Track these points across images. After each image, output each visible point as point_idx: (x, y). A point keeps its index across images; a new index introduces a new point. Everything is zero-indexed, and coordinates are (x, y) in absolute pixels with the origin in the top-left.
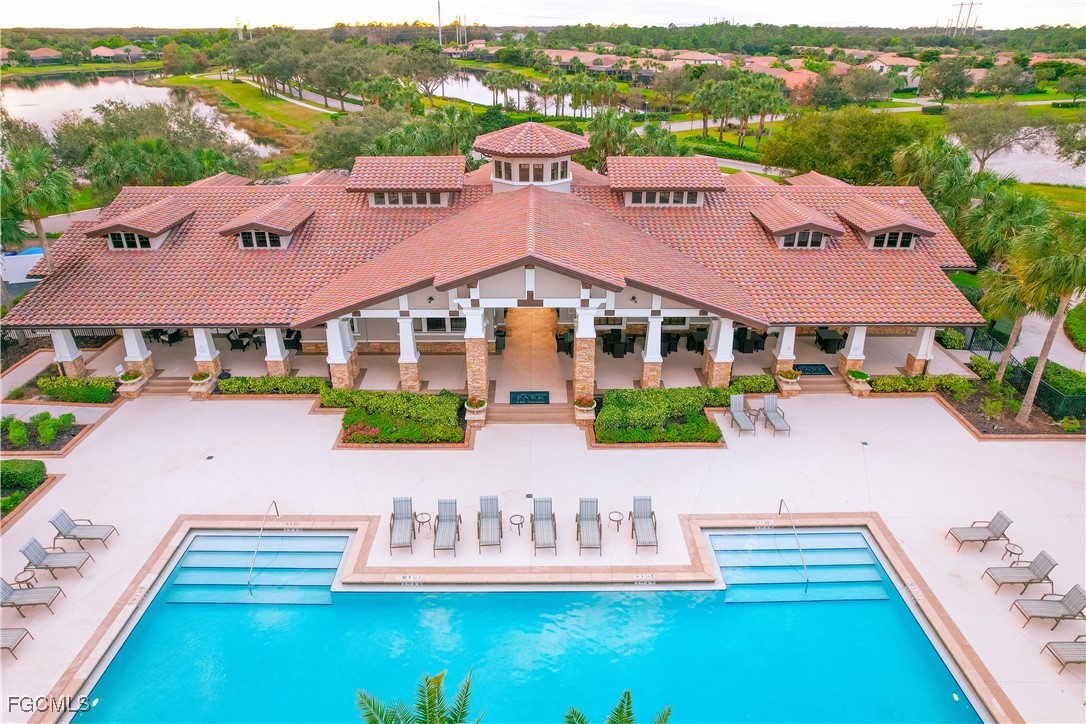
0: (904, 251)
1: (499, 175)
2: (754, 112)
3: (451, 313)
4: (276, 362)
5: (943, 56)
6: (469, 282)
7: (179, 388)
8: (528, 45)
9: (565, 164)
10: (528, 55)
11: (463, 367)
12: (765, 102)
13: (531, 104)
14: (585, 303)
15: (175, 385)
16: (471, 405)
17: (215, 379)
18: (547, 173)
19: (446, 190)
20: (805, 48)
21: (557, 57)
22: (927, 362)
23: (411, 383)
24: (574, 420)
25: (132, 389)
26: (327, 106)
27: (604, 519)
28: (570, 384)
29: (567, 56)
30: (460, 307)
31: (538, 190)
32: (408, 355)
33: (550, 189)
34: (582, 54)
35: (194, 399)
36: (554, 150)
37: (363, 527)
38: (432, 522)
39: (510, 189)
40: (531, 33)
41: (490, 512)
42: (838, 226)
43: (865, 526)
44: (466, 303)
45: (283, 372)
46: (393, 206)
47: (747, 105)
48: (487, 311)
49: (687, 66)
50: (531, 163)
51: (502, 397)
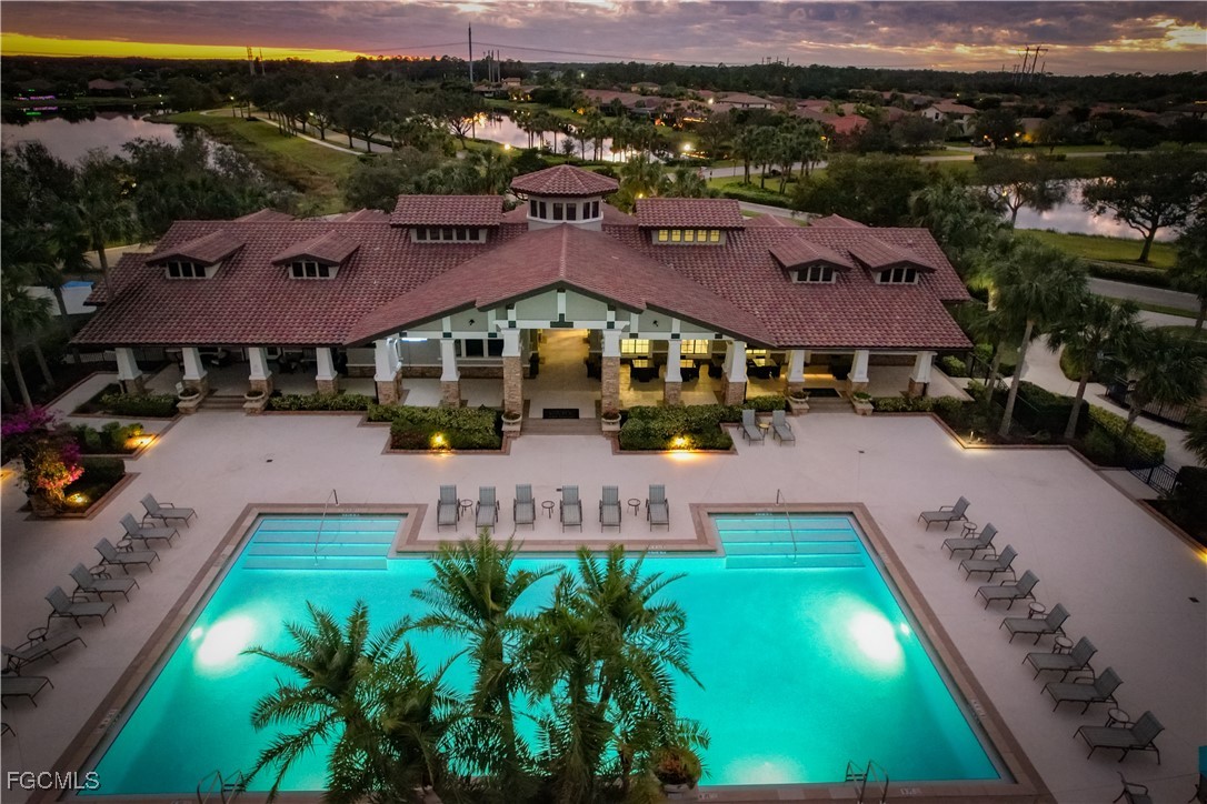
0: (909, 286)
1: (534, 213)
2: (796, 158)
3: (490, 335)
4: (326, 381)
5: (1003, 104)
6: (508, 304)
7: (235, 405)
8: (567, 84)
9: (596, 204)
10: (566, 95)
12: (805, 149)
13: (568, 147)
14: (611, 326)
15: (228, 402)
16: (508, 416)
17: (267, 398)
18: (580, 212)
19: (485, 227)
20: (863, 91)
21: (597, 98)
22: (925, 385)
23: (452, 399)
24: (601, 432)
25: (191, 404)
26: (351, 147)
27: (624, 506)
28: (598, 402)
29: (607, 98)
30: (498, 329)
31: (570, 226)
32: (450, 374)
33: (582, 228)
34: (624, 94)
35: (249, 414)
36: (586, 190)
37: (413, 513)
38: (474, 507)
39: (545, 227)
40: (570, 71)
41: (524, 498)
42: (848, 263)
43: (851, 513)
44: (504, 324)
45: (332, 390)
46: (434, 242)
47: (788, 152)
48: (523, 332)
49: (734, 110)
50: (565, 204)
51: (536, 413)
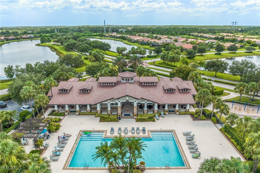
0: (187, 92)
1: (122, 80)
4: (89, 110)
6: (119, 98)
7: (74, 114)
9: (133, 78)
11: (117, 110)
14: (135, 101)
17: (79, 113)
18: (130, 80)
19: (114, 82)
22: (189, 110)
23: (109, 113)
24: (134, 118)
25: (67, 114)
26: (82, 53)
28: (133, 113)
30: (117, 102)
31: (128, 82)
32: (109, 109)
33: (130, 82)
35: (76, 115)
36: (131, 77)
37: (105, 131)
39: (124, 82)
42: (176, 88)
43: (172, 131)
44: (118, 101)
46: (105, 85)
48: (121, 102)
50: (127, 79)
51: (123, 115)
